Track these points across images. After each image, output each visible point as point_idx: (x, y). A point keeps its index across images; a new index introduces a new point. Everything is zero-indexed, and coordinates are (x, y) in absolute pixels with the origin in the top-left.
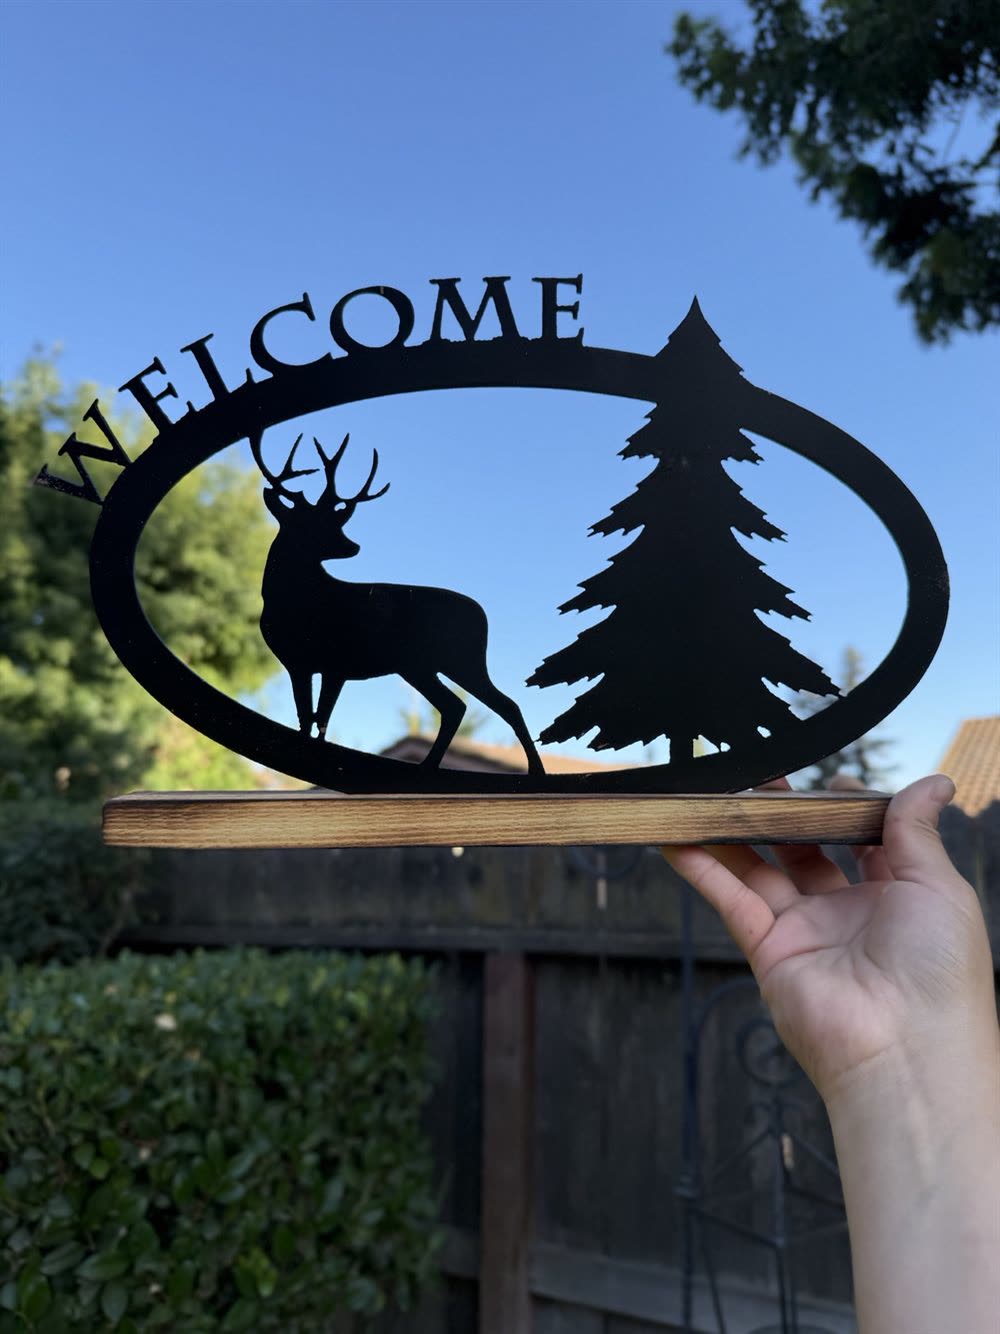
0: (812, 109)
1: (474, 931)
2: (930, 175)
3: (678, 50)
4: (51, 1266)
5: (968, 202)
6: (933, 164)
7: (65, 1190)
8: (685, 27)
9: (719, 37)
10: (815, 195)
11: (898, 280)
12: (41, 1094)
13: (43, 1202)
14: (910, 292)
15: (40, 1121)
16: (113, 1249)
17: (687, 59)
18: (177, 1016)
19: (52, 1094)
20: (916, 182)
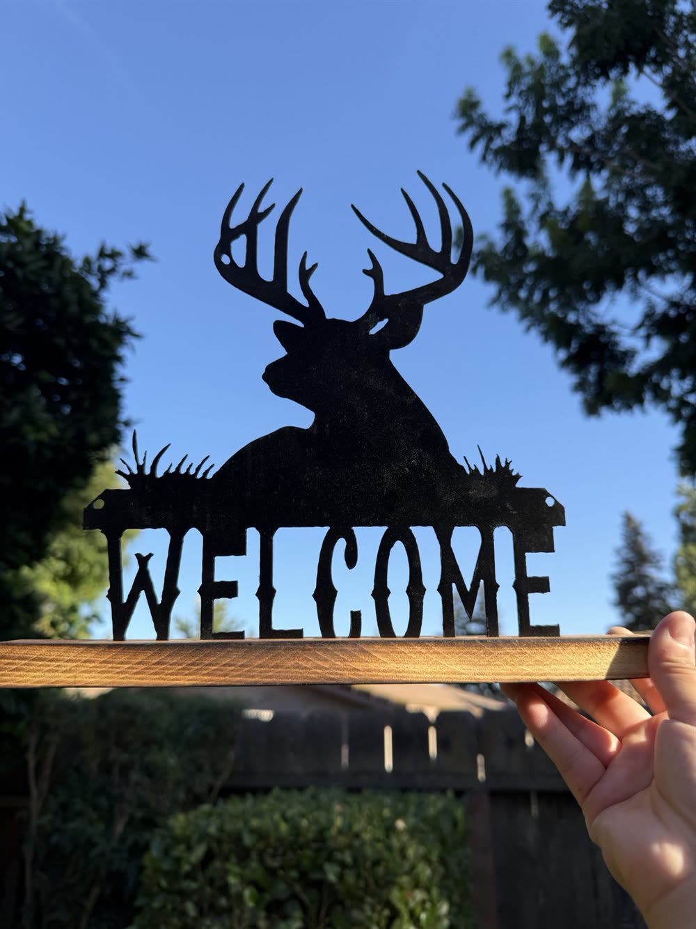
2: (595, 326)
18: (406, 822)
19: (376, 863)
20: (589, 329)
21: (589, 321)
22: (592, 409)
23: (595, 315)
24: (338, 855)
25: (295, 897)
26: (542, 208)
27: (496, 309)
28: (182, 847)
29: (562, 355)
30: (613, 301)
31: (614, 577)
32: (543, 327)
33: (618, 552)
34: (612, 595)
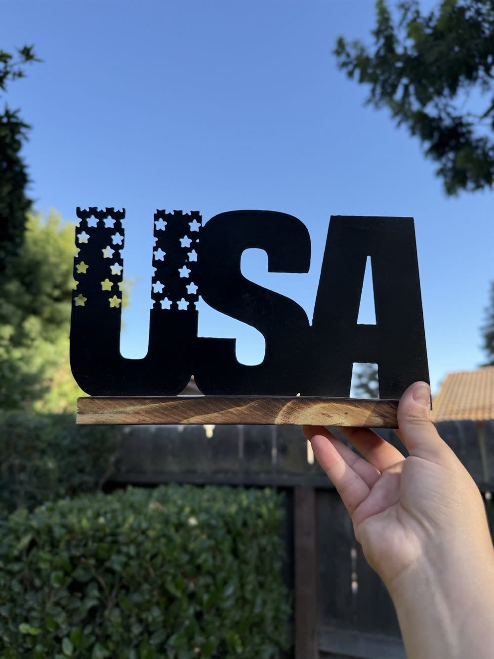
0: (406, 88)
1: (285, 477)
2: (454, 119)
3: (338, 53)
4: (155, 641)
5: (470, 132)
6: (455, 114)
7: (158, 604)
8: (341, 44)
9: (362, 50)
10: (399, 124)
11: (436, 166)
12: (148, 557)
13: (148, 609)
14: (441, 172)
15: (147, 569)
16: (182, 631)
17: (343, 58)
18: (197, 518)
19: (154, 557)
20: (447, 122)
21: (449, 114)
22: (450, 190)
23: (455, 108)
24: (124, 549)
25: (93, 579)
26: (410, 16)
27: (371, 107)
28: (12, 537)
29: (427, 145)
30: (468, 94)
31: (482, 329)
32: (410, 122)
33: (486, 310)
34: (481, 341)
